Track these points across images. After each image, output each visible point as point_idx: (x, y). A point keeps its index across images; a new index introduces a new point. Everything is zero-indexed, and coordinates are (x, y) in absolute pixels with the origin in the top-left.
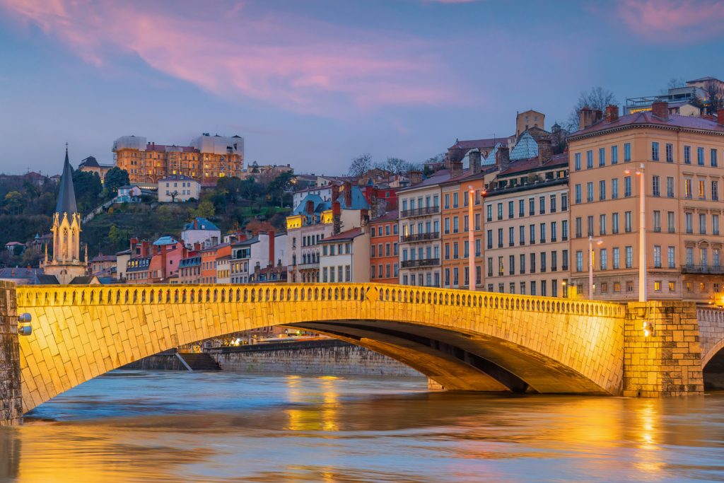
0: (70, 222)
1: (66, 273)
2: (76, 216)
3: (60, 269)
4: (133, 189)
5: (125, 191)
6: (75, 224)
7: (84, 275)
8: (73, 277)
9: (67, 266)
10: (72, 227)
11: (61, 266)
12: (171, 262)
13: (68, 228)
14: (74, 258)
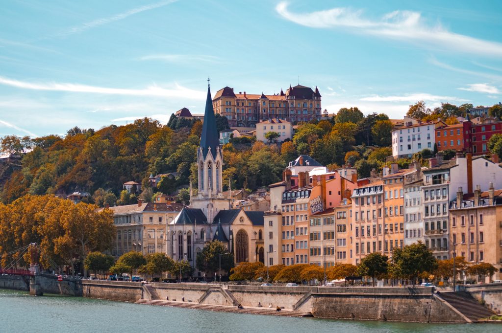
0: (214, 156)
1: (213, 207)
2: (220, 150)
3: (207, 203)
4: (233, 132)
5: (226, 134)
6: (218, 158)
7: (228, 209)
8: (219, 210)
9: (213, 199)
10: (216, 161)
11: (207, 200)
12: (330, 193)
13: (212, 162)
14: (218, 192)
